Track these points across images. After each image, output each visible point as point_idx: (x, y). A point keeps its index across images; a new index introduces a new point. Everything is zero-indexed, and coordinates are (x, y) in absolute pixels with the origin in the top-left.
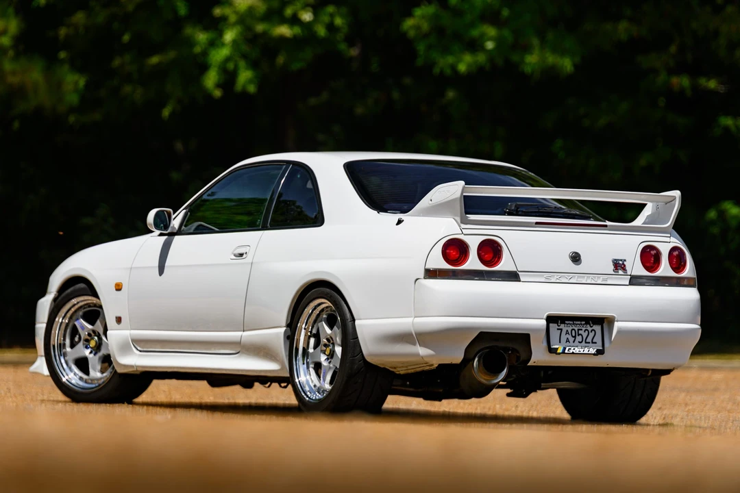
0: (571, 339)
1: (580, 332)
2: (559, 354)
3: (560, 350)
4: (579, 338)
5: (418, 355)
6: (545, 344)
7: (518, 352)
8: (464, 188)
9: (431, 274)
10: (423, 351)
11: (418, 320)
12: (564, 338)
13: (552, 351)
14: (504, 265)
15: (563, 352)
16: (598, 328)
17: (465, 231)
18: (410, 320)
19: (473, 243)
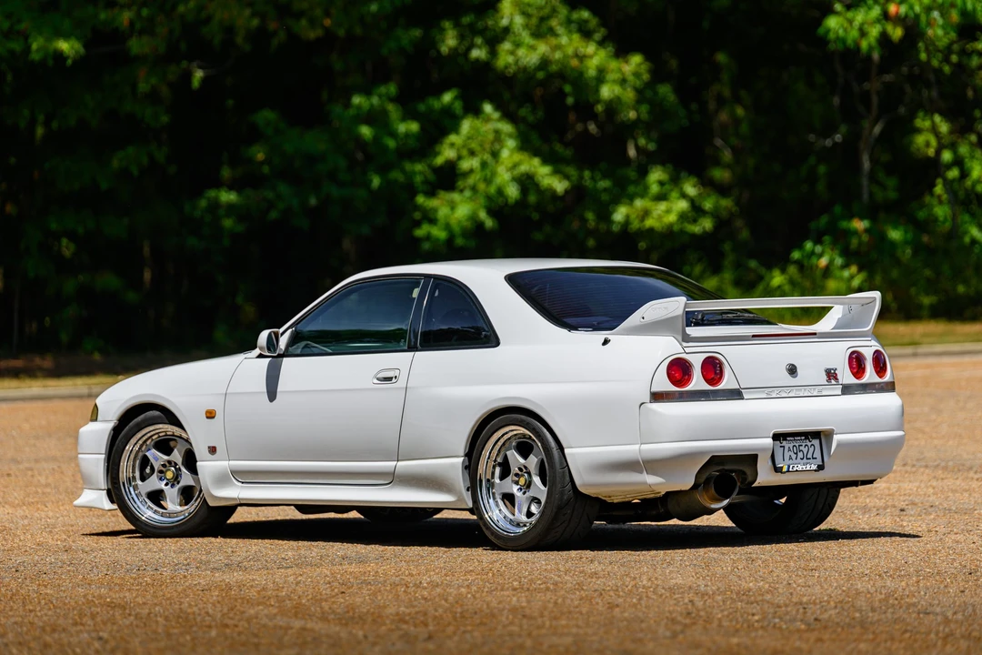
0: (794, 456)
1: (801, 448)
2: (785, 473)
3: (785, 469)
4: (800, 455)
5: (645, 483)
6: (770, 463)
7: (744, 473)
8: (686, 304)
9: (657, 397)
10: (651, 479)
11: (645, 447)
12: (787, 455)
13: (778, 470)
14: (727, 383)
15: (788, 471)
16: (816, 442)
17: (687, 350)
18: (636, 447)
19: (696, 361)
